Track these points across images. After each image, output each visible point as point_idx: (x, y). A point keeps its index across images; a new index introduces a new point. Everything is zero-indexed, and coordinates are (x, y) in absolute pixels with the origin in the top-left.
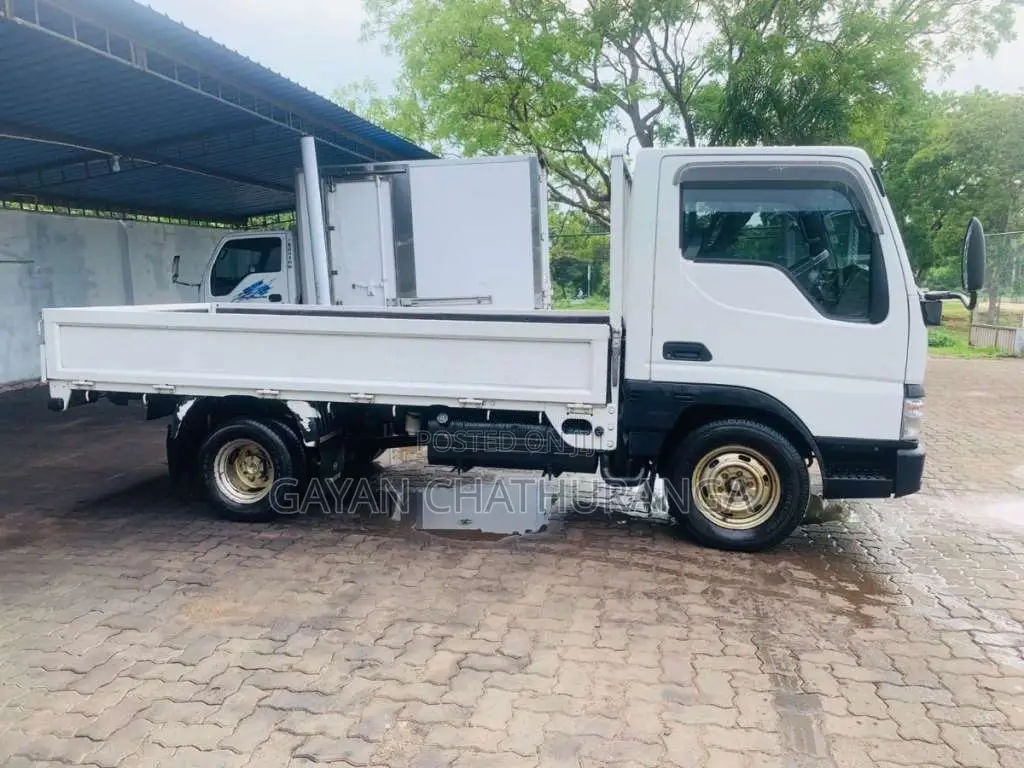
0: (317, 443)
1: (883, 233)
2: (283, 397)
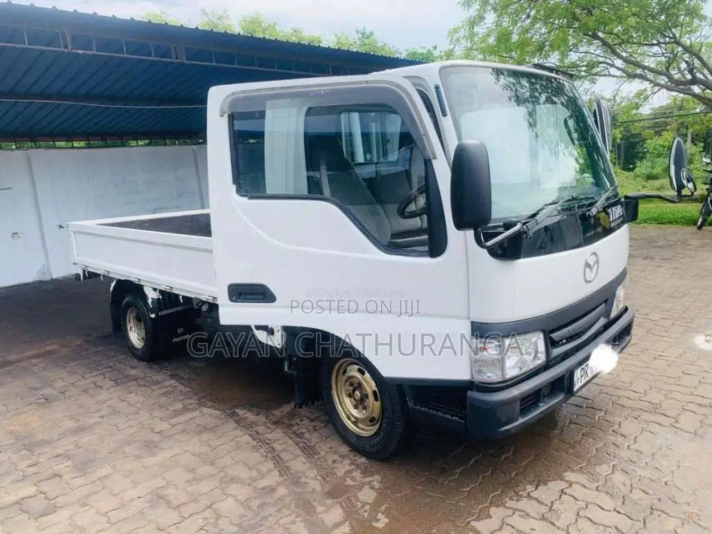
0: (157, 315)
1: (435, 158)
2: (142, 283)
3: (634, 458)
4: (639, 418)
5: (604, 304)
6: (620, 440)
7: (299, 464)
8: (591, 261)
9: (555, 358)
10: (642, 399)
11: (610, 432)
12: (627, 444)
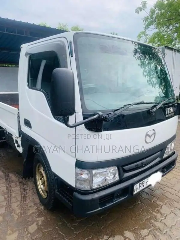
3: (161, 228)
4: (172, 205)
5: (160, 152)
6: (159, 216)
7: (15, 205)
8: (150, 133)
9: (125, 178)
10: (177, 194)
11: (156, 210)
12: (161, 219)
